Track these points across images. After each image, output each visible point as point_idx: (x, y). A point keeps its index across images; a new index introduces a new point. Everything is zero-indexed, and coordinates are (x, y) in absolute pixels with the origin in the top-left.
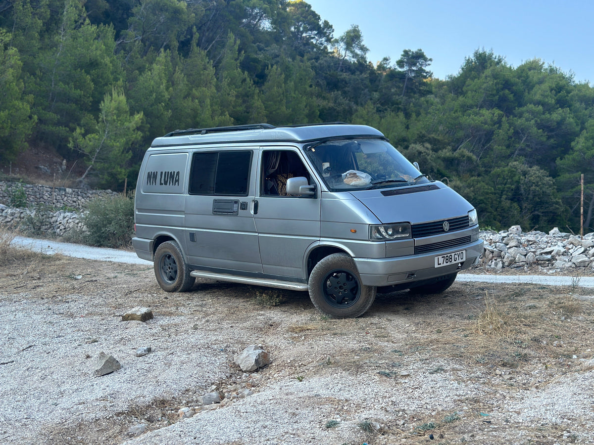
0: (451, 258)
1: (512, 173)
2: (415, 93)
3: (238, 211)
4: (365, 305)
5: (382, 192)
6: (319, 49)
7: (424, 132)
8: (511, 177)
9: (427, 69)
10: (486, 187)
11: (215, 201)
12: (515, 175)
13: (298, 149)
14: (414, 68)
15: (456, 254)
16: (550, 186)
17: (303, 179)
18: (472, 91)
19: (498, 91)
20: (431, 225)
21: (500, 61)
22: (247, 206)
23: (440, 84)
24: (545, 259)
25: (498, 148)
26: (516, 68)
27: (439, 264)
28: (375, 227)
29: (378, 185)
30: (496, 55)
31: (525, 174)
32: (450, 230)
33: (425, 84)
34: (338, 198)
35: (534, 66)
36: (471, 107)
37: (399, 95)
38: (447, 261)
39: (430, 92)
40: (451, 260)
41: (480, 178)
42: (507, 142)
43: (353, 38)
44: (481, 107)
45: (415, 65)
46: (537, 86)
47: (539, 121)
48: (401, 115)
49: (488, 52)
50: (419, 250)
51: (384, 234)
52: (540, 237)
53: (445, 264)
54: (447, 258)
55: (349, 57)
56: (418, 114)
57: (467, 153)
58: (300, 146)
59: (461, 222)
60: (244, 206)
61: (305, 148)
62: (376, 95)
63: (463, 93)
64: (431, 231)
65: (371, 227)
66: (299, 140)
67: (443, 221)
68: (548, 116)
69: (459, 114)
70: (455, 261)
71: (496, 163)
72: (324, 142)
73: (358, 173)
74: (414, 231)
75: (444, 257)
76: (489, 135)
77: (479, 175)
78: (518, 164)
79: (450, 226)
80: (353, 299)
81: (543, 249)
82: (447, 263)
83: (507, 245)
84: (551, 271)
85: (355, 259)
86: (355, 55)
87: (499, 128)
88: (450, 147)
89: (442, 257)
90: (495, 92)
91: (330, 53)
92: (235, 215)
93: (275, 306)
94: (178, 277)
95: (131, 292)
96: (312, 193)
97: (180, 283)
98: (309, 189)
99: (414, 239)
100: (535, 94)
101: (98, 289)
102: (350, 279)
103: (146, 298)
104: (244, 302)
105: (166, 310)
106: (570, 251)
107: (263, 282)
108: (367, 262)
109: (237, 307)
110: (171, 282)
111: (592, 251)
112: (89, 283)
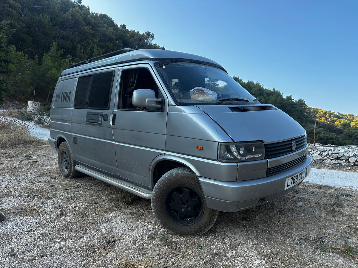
0: (297, 178)
4: (207, 225)
5: (230, 108)
9: (217, 83)
11: (88, 113)
13: (150, 66)
15: (300, 174)
17: (151, 92)
22: (108, 118)
27: (288, 186)
28: (226, 146)
32: (297, 149)
34: (184, 112)
38: (294, 182)
40: (296, 180)
50: (271, 172)
51: (235, 154)
53: (292, 185)
58: (152, 63)
59: (302, 141)
60: (106, 118)
61: (155, 65)
64: (283, 151)
65: (221, 145)
67: (291, 140)
70: (299, 180)
73: (205, 90)
74: (268, 151)
75: (293, 178)
79: (297, 145)
80: (196, 217)
85: (200, 179)
89: (291, 178)
92: (99, 125)
93: (128, 204)
94: (69, 167)
95: (43, 175)
96: (159, 106)
97: (70, 173)
98: (157, 102)
99: (267, 160)
100: (252, 91)
101: (28, 169)
102: (194, 195)
103: (42, 183)
104: (108, 194)
105: (33, 204)
106: (310, 153)
107: (118, 184)
108: (215, 184)
109: (96, 203)
110: (66, 170)
111: (325, 154)
112: (31, 163)
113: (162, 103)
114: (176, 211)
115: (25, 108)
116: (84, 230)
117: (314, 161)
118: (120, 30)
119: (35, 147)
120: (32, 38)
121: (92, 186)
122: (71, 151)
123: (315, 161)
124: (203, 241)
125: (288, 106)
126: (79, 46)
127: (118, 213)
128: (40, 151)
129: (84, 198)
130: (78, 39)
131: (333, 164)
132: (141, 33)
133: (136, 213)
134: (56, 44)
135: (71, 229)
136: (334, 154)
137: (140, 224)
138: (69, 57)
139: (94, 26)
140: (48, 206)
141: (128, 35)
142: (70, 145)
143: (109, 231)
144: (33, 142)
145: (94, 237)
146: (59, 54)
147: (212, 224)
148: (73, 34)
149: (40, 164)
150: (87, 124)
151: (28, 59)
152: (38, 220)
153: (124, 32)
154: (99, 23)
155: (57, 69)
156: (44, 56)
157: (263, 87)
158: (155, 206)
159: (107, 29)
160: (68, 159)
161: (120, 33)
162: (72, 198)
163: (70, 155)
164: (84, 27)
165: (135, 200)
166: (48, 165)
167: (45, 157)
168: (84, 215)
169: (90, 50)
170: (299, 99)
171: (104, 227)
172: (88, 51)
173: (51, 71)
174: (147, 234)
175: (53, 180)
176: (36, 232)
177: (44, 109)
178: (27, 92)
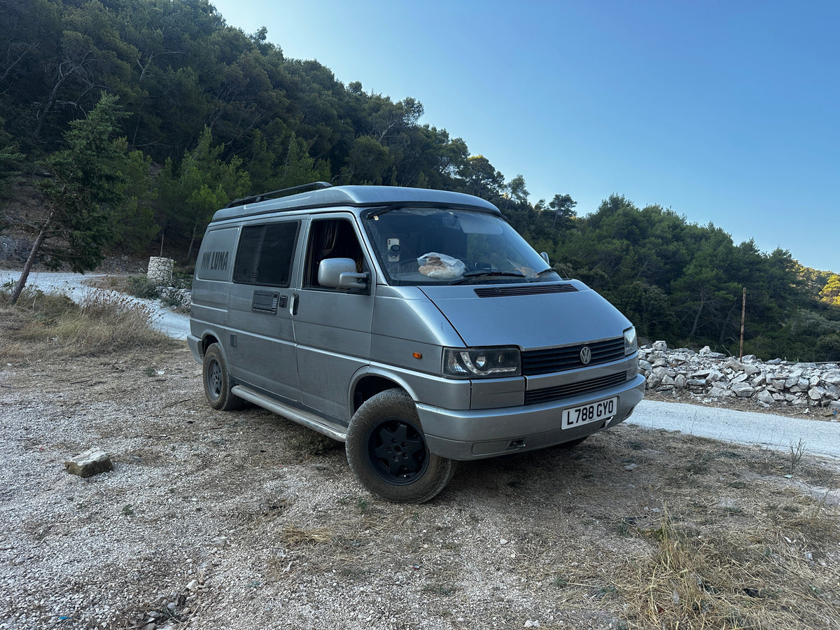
0: (592, 412)
1: (636, 289)
2: (562, 227)
3: (276, 309)
4: (434, 485)
5: (476, 290)
6: (493, 192)
7: (567, 255)
8: (635, 293)
9: (573, 209)
10: (615, 299)
11: (256, 293)
12: (638, 291)
13: (354, 216)
14: (563, 209)
15: (600, 405)
16: (665, 301)
17: (347, 262)
18: (607, 225)
19: (627, 226)
20: (558, 352)
21: (628, 205)
22: (286, 302)
23: (581, 220)
24: (698, 384)
25: (625, 270)
26: (641, 210)
27: (569, 423)
28: (454, 352)
29: (474, 279)
30: (627, 199)
31: (645, 291)
32: (593, 362)
33: (571, 221)
34: (400, 296)
35: (655, 210)
36: (605, 237)
37: (550, 228)
38: (584, 417)
39: (574, 227)
40: (591, 415)
41: (610, 292)
42: (633, 266)
43: (518, 185)
44: (614, 238)
45: (563, 206)
46: (658, 224)
47: (658, 251)
48: (551, 243)
49: (620, 196)
50: (534, 397)
51: (469, 365)
52: (690, 356)
53: (581, 423)
54: (585, 412)
55: (514, 198)
56: (563, 243)
57: (600, 272)
58: (356, 211)
59: (611, 349)
60: (284, 303)
61: (362, 215)
62: (533, 227)
63: (599, 227)
64: (561, 364)
65: (447, 351)
66: (357, 202)
67: (581, 346)
68: (666, 247)
69: (596, 242)
70: (598, 416)
71: (623, 281)
72: (398, 208)
73: (444, 258)
74: (527, 363)
75: (580, 410)
76: (619, 260)
77: (609, 290)
78: (640, 283)
79: (593, 355)
80: (417, 470)
81: (695, 371)
82: (583, 420)
83: (653, 363)
84: (706, 400)
85: (417, 406)
86: (519, 197)
87: (626, 254)
88: (587, 267)
89: (576, 411)
90: (624, 227)
91: (501, 195)
92: (273, 314)
93: (317, 454)
94: (222, 390)
95: (175, 404)
96: (363, 285)
97: (223, 400)
98: (358, 279)
99: (525, 378)
100: (656, 230)
101: (150, 393)
102: (415, 436)
103: (174, 417)
104: (286, 438)
105: (159, 448)
106: (728, 376)
107: (301, 418)
108: (437, 414)
109: (263, 451)
110: (217, 395)
111: (758, 379)
112: (155, 383)
113: (367, 280)
114: (386, 462)
115: (142, 269)
116: (238, 489)
117: (733, 395)
118: (349, 94)
119: (162, 353)
120: (161, 121)
121: (261, 424)
122: (226, 360)
123: (737, 396)
124: (426, 511)
125: (745, 266)
126: (258, 132)
127: (298, 467)
128: (171, 361)
129: (243, 443)
130: (257, 118)
131: (774, 401)
132: (395, 101)
133: (327, 469)
134: (210, 131)
135: (217, 486)
136: (778, 379)
137: (330, 485)
138: (237, 161)
139: (291, 90)
140: (183, 452)
141: (366, 106)
142: (225, 349)
143: (276, 492)
144: (158, 342)
145: (252, 498)
146: (217, 153)
147: (441, 483)
148: (246, 108)
149: (170, 384)
150: (254, 312)
151: (152, 164)
152: (166, 472)
153: (357, 99)
154: (303, 81)
155: (209, 187)
156: (184, 157)
157: (683, 220)
158: (351, 452)
159: (320, 94)
160: (221, 374)
161: (348, 102)
162: (223, 442)
163: (224, 367)
164: (270, 92)
165: (331, 448)
166: (185, 387)
167: (181, 372)
168: (241, 467)
169: (282, 143)
170: (776, 249)
171: (269, 485)
172: (276, 146)
173: (199, 190)
174: (337, 498)
175: (192, 412)
176: (162, 487)
177: (181, 273)
178: (147, 237)
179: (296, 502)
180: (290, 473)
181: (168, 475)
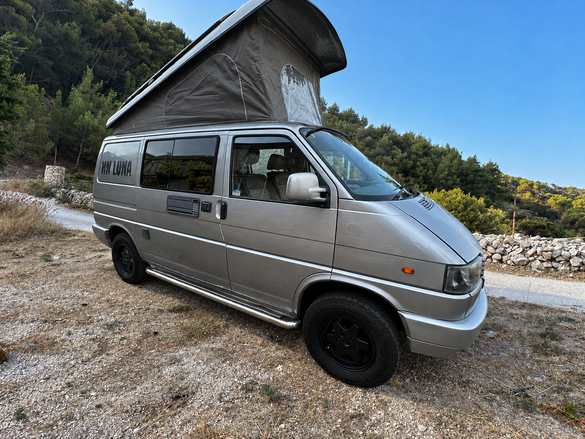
3: (197, 213)
17: (311, 177)
21: (393, 132)
22: (210, 208)
26: (402, 135)
30: (393, 127)
49: (388, 126)
60: (207, 208)
61: (301, 133)
85: (402, 313)
92: (194, 217)
93: (209, 334)
101: (46, 277)
103: (68, 300)
104: (176, 318)
105: (55, 333)
109: (156, 333)
111: (530, 252)
112: (50, 267)
113: (325, 194)
115: (40, 176)
117: (512, 264)
119: (57, 240)
120: (52, 63)
123: (515, 264)
125: (471, 173)
126: (129, 74)
127: (192, 348)
128: (64, 247)
129: (137, 324)
130: (128, 63)
131: (544, 268)
133: (221, 350)
134: (91, 71)
135: (115, 375)
136: (546, 252)
137: (228, 367)
138: (113, 94)
139: (154, 43)
140: (79, 337)
143: (177, 379)
144: (53, 232)
145: (153, 387)
146: (97, 88)
148: (119, 55)
149: (64, 268)
150: (169, 213)
151: (45, 96)
152: (62, 360)
154: (162, 37)
155: (92, 113)
156: (71, 91)
157: (429, 142)
162: (117, 324)
164: (137, 44)
167: (74, 257)
168: (138, 352)
171: (168, 371)
173: (84, 116)
174: (240, 384)
175: (86, 294)
176: (58, 380)
177: (71, 178)
178: (44, 151)
179: (199, 390)
180: (187, 356)
181: (64, 365)
